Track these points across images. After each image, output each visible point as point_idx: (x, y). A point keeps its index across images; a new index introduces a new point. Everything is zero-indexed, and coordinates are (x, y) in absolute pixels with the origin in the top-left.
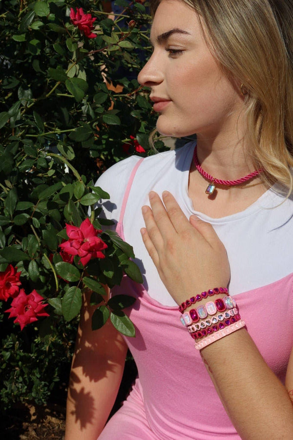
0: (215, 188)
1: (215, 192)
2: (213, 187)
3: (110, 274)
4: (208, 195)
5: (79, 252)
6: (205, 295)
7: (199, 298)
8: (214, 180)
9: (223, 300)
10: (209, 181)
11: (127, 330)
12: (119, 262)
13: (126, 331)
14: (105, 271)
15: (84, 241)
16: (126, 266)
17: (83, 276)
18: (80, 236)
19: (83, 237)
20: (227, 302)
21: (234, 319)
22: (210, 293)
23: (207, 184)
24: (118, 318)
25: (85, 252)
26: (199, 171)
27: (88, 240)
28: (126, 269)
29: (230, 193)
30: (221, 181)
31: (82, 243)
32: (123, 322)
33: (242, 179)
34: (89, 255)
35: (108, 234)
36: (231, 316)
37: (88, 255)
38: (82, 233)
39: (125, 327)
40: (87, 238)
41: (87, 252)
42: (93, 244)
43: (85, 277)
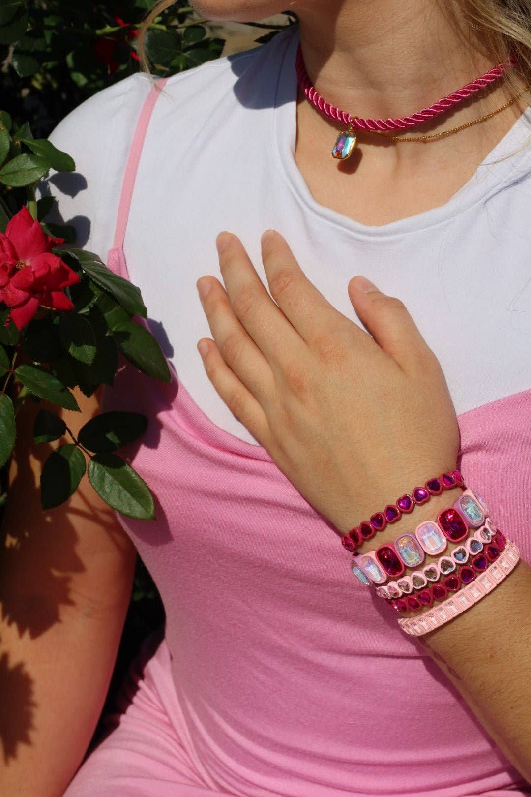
0: (357, 142)
1: (356, 155)
2: (351, 142)
3: (86, 353)
4: (338, 161)
5: (6, 295)
6: (407, 504)
7: (392, 514)
8: (354, 122)
9: (458, 507)
10: (338, 128)
11: (134, 502)
12: (105, 326)
13: (130, 505)
14: (72, 345)
15: (19, 266)
16: (125, 335)
17: (17, 366)
18: (8, 253)
19: (15, 257)
20: (470, 512)
21: (493, 550)
22: (420, 498)
23: (333, 134)
24: (107, 474)
25: (21, 295)
26: (311, 102)
27: (28, 263)
28: (125, 345)
29: (398, 155)
30: (371, 122)
31: (14, 270)
32: (122, 483)
33: (425, 112)
34: (33, 302)
35: (77, 258)
36: (484, 544)
37: (29, 303)
38: (12, 248)
39: (129, 495)
40: (25, 258)
41: (27, 294)
42: (43, 272)
43: (21, 367)
